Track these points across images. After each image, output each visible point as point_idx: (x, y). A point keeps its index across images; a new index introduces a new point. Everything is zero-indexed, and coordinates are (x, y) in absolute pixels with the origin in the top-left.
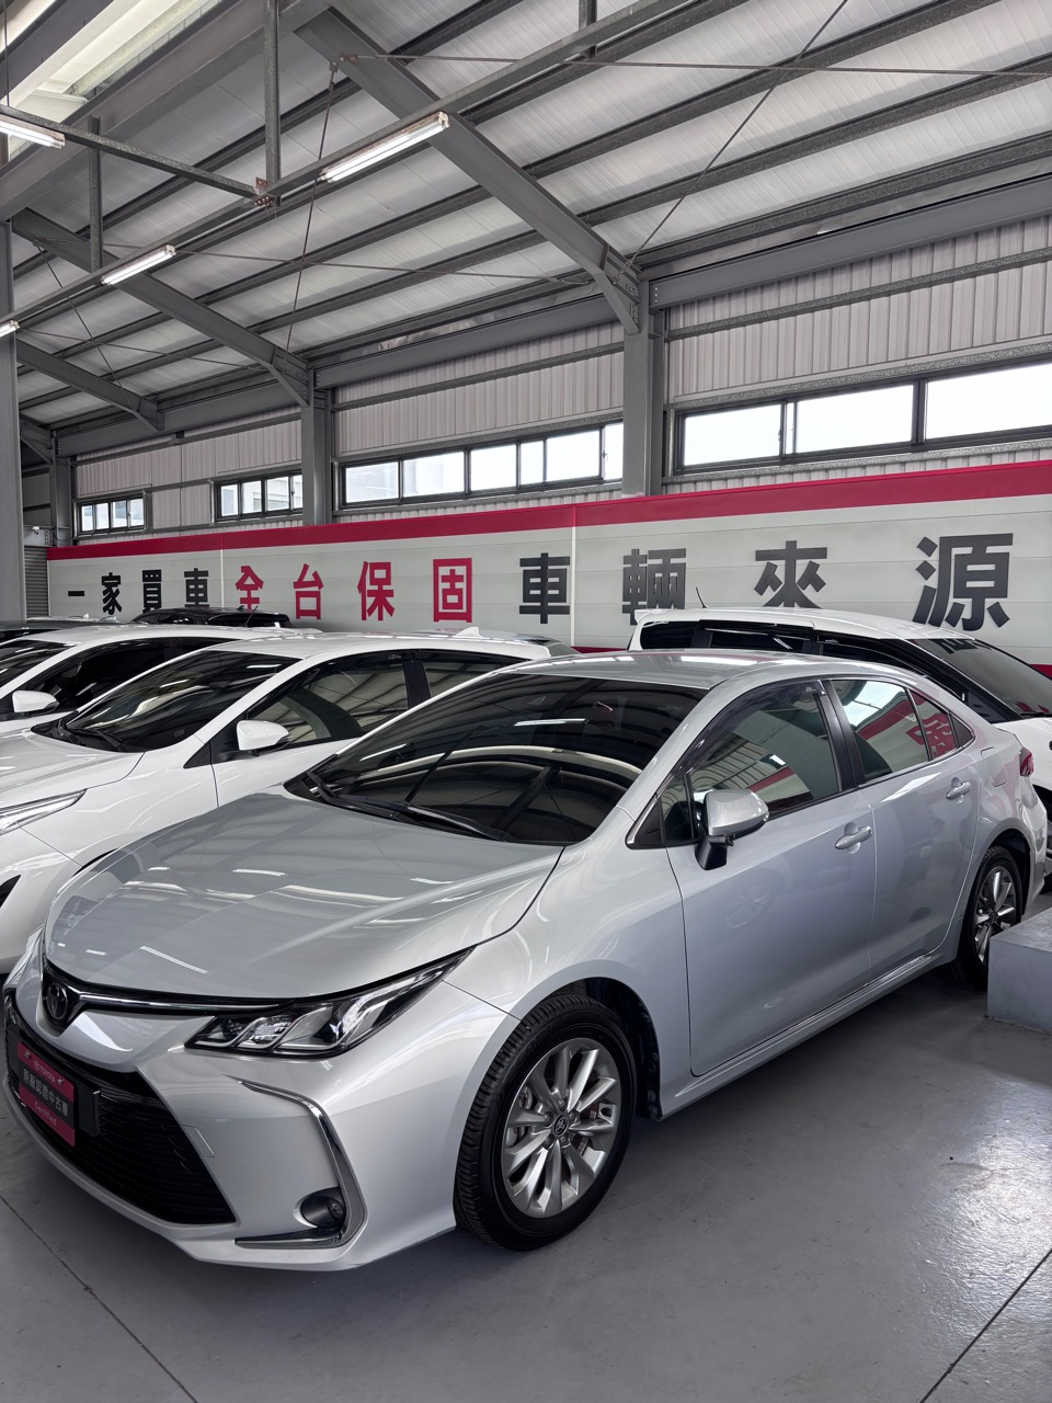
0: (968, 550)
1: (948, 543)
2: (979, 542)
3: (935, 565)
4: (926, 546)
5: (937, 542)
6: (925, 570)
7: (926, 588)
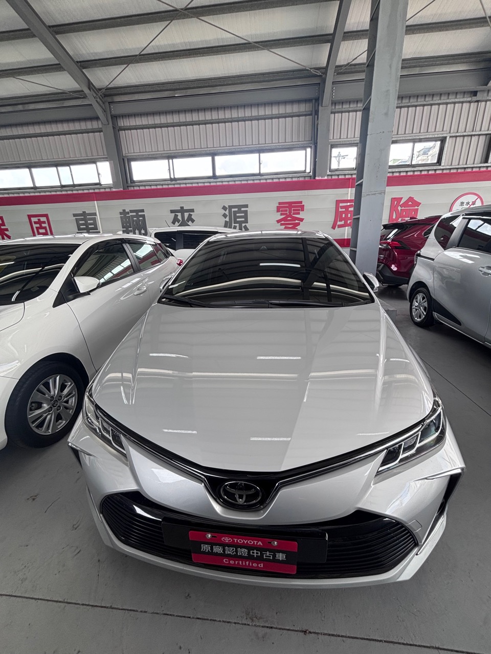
0: (236, 209)
1: (231, 207)
2: (239, 207)
3: (228, 214)
4: (224, 208)
5: (227, 207)
6: (225, 216)
7: (226, 221)
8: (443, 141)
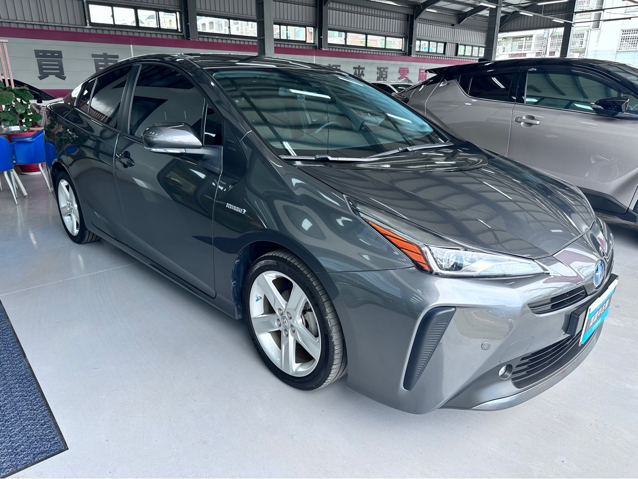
3: (379, 72)
8: (445, 44)
